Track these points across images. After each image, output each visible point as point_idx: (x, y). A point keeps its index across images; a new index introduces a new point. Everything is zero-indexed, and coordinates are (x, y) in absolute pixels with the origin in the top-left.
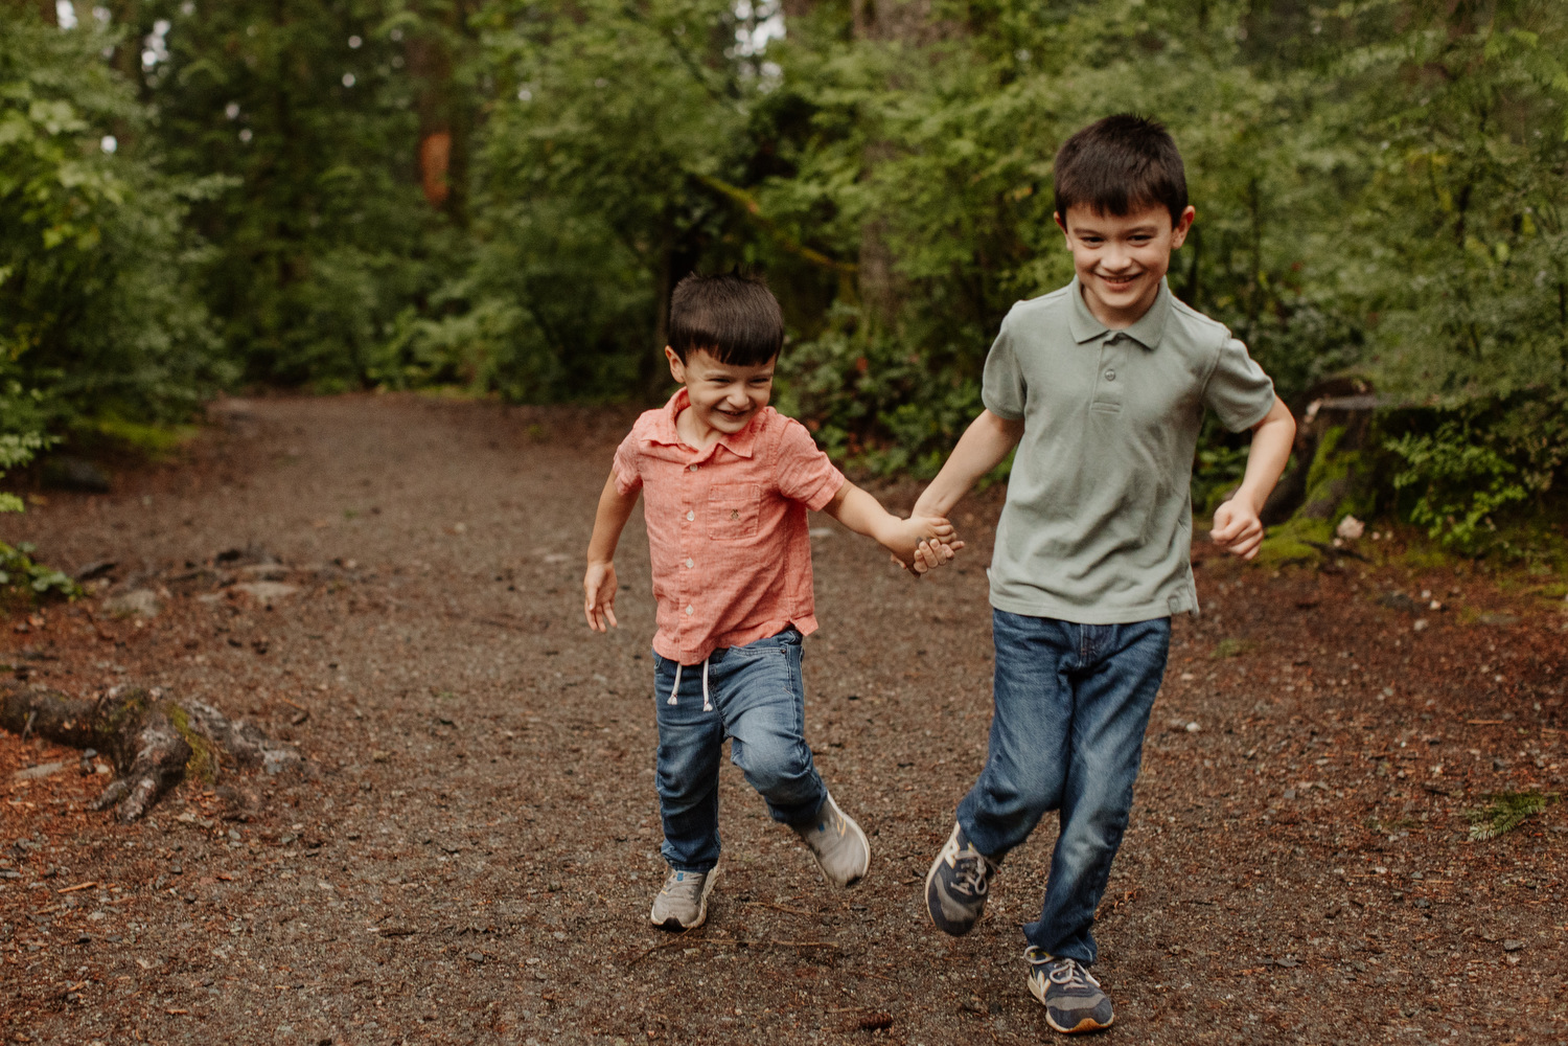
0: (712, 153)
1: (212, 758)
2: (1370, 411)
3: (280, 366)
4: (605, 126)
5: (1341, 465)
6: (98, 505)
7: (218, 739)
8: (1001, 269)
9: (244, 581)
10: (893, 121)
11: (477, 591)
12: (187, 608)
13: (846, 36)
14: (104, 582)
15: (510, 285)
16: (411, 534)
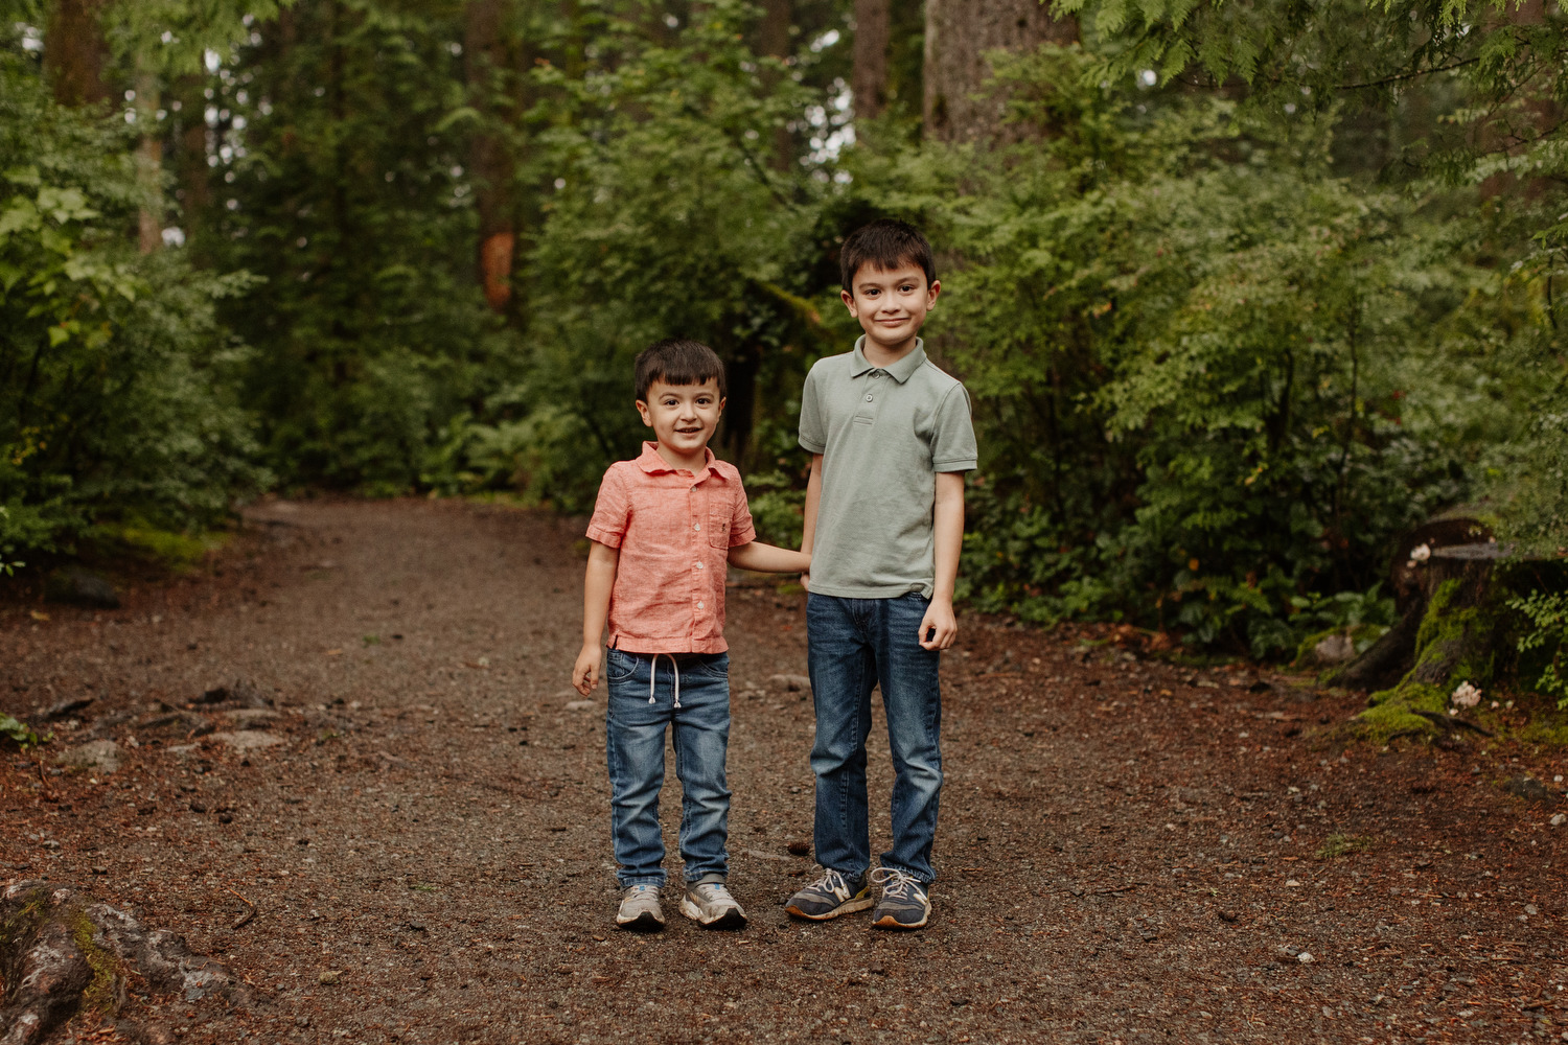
0: (774, 259)
1: (118, 982)
2: (1490, 562)
3: (333, 468)
4: (662, 228)
5: (1455, 623)
6: (101, 625)
7: (129, 956)
8: (1077, 392)
9: (226, 729)
10: (963, 228)
11: (484, 744)
12: (153, 761)
13: (916, 137)
14: (73, 723)
15: (565, 391)
16: (428, 667)
